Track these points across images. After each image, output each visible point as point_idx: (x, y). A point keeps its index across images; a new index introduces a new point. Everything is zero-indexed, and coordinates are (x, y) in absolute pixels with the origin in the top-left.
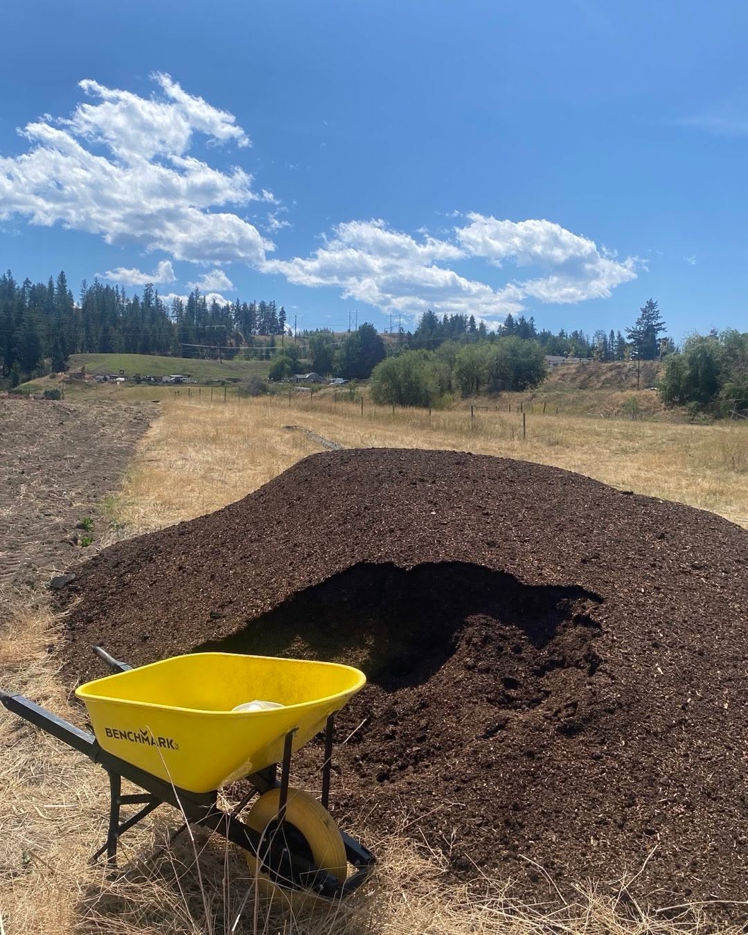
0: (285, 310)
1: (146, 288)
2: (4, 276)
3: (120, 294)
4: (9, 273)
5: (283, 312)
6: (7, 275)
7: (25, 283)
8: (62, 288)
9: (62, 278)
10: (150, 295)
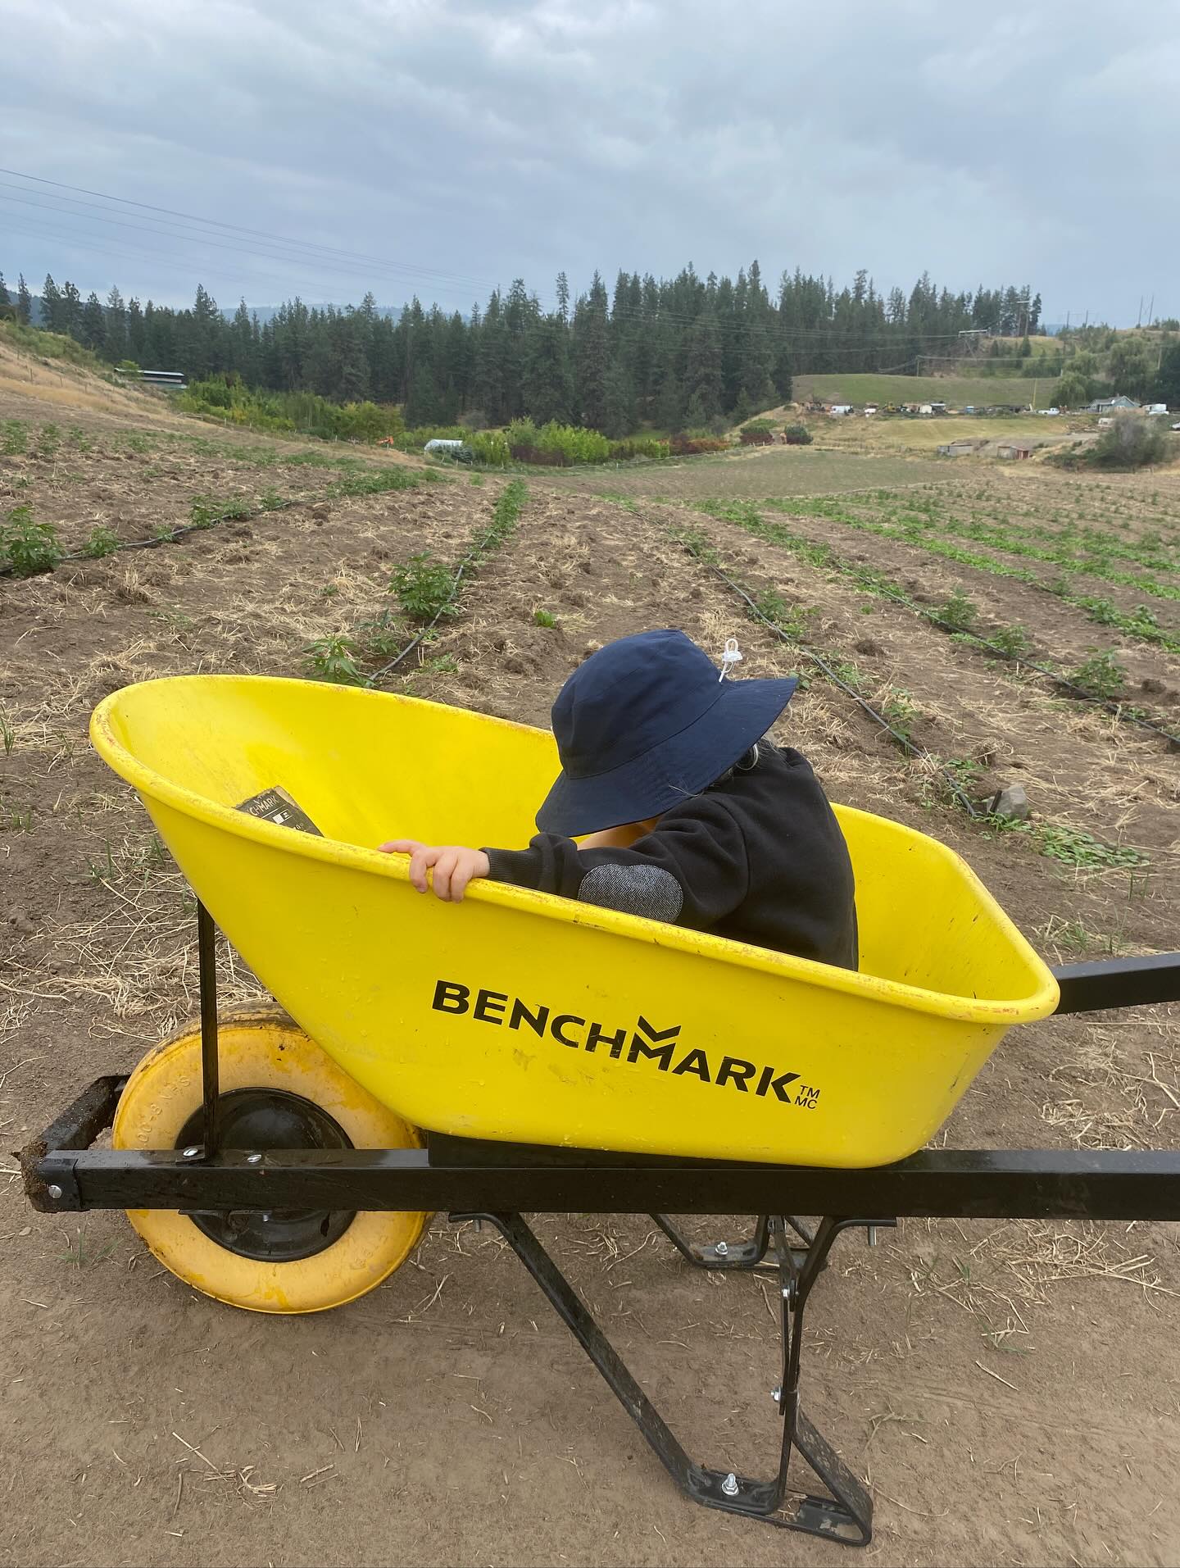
0: (1040, 297)
1: (858, 277)
2: (684, 271)
3: (827, 288)
4: (691, 266)
5: (1038, 302)
6: (687, 269)
7: (709, 279)
8: (755, 282)
9: (755, 271)
10: (862, 287)
